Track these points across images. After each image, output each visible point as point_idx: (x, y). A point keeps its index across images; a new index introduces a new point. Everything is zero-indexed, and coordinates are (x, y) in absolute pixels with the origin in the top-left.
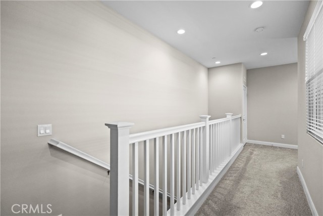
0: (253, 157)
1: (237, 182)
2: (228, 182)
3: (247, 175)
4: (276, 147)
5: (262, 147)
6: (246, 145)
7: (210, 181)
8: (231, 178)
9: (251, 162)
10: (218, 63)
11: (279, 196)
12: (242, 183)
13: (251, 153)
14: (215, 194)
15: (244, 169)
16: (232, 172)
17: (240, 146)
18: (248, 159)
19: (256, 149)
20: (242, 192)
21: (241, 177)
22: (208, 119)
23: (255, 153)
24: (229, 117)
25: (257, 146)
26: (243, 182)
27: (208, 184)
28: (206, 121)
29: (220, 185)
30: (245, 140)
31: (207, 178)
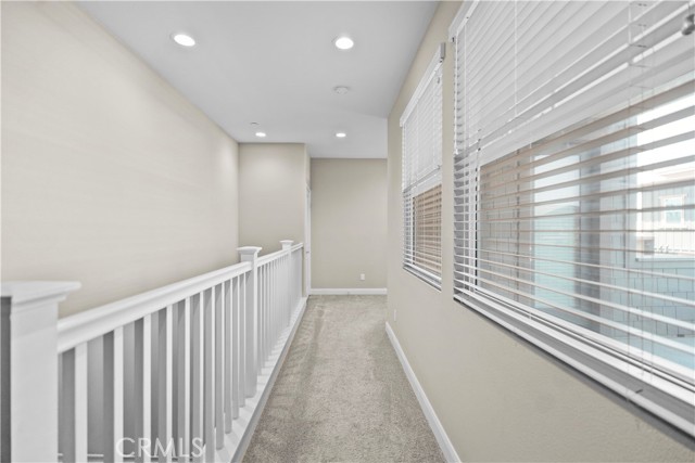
0: (325, 319)
1: (307, 374)
2: (291, 378)
3: (320, 355)
4: (353, 296)
5: (334, 300)
6: (311, 300)
7: (261, 389)
8: (295, 370)
9: (323, 329)
10: (261, 135)
11: (372, 377)
12: (315, 373)
13: (321, 313)
14: (272, 413)
15: (315, 345)
16: (295, 356)
17: (302, 302)
18: (318, 325)
19: (326, 304)
20: (319, 391)
21: (312, 361)
22: (256, 254)
23: (326, 311)
24: (287, 248)
25: (327, 298)
26: (317, 371)
27: (258, 397)
28: (252, 261)
29: (279, 391)
30: (309, 290)
31: (254, 383)
